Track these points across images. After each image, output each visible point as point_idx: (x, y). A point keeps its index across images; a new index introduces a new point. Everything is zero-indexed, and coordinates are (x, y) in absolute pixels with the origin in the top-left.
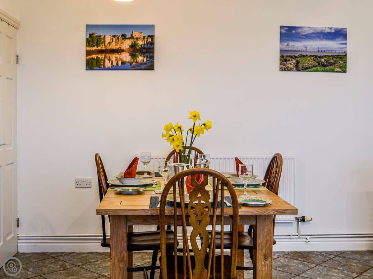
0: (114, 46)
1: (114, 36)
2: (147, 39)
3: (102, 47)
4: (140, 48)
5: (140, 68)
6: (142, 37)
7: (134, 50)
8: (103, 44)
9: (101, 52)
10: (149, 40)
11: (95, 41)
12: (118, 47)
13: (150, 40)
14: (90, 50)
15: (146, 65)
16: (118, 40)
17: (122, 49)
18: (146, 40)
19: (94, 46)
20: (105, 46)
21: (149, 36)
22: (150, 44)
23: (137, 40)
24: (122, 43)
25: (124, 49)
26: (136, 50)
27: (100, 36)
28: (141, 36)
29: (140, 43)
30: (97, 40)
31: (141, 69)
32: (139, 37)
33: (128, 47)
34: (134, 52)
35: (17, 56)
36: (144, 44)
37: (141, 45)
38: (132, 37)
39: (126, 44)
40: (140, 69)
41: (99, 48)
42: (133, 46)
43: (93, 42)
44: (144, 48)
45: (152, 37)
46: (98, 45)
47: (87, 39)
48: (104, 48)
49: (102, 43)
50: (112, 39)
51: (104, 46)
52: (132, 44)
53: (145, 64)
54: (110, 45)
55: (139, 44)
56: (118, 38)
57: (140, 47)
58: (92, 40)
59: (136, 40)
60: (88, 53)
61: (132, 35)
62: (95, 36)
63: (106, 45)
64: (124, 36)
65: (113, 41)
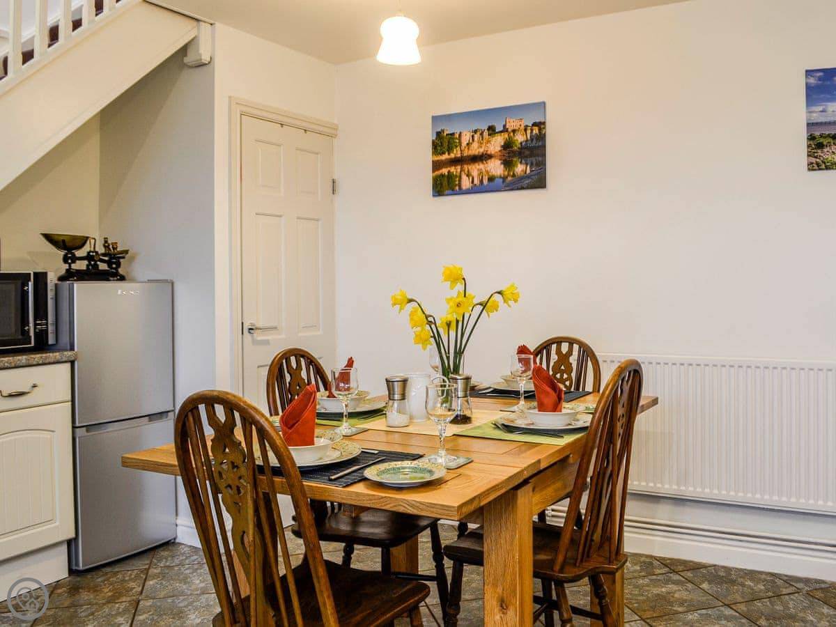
0: (476, 149)
1: (475, 132)
2: (532, 130)
3: (456, 153)
4: (519, 148)
5: (519, 185)
6: (522, 127)
7: (509, 153)
8: (458, 148)
9: (455, 162)
10: (534, 131)
11: (446, 145)
12: (481, 150)
13: (537, 132)
14: (438, 161)
15: (530, 180)
16: (483, 138)
17: (489, 152)
18: (529, 132)
19: (444, 153)
20: (461, 151)
21: (535, 124)
22: (537, 139)
23: (514, 134)
24: (489, 142)
25: (493, 153)
26: (513, 152)
27: (453, 134)
28: (520, 125)
29: (520, 138)
30: (449, 142)
31: (522, 188)
32: (517, 128)
33: (499, 149)
34: (509, 156)
35: (334, 182)
36: (527, 141)
37: (521, 143)
38: (505, 130)
39: (495, 145)
40: (519, 187)
41: (452, 156)
42: (507, 146)
43: (442, 145)
44: (526, 148)
45: (540, 125)
46: (450, 150)
47: (433, 142)
48: (459, 155)
49: (456, 147)
50: (473, 136)
51: (459, 152)
52: (505, 143)
53: (528, 177)
54: (468, 149)
55: (517, 140)
56: (482, 134)
57: (520, 146)
58: (441, 143)
59: (512, 134)
60: (437, 166)
61: (504, 126)
62: (445, 134)
63: (463, 148)
64: (492, 130)
65: (473, 140)
